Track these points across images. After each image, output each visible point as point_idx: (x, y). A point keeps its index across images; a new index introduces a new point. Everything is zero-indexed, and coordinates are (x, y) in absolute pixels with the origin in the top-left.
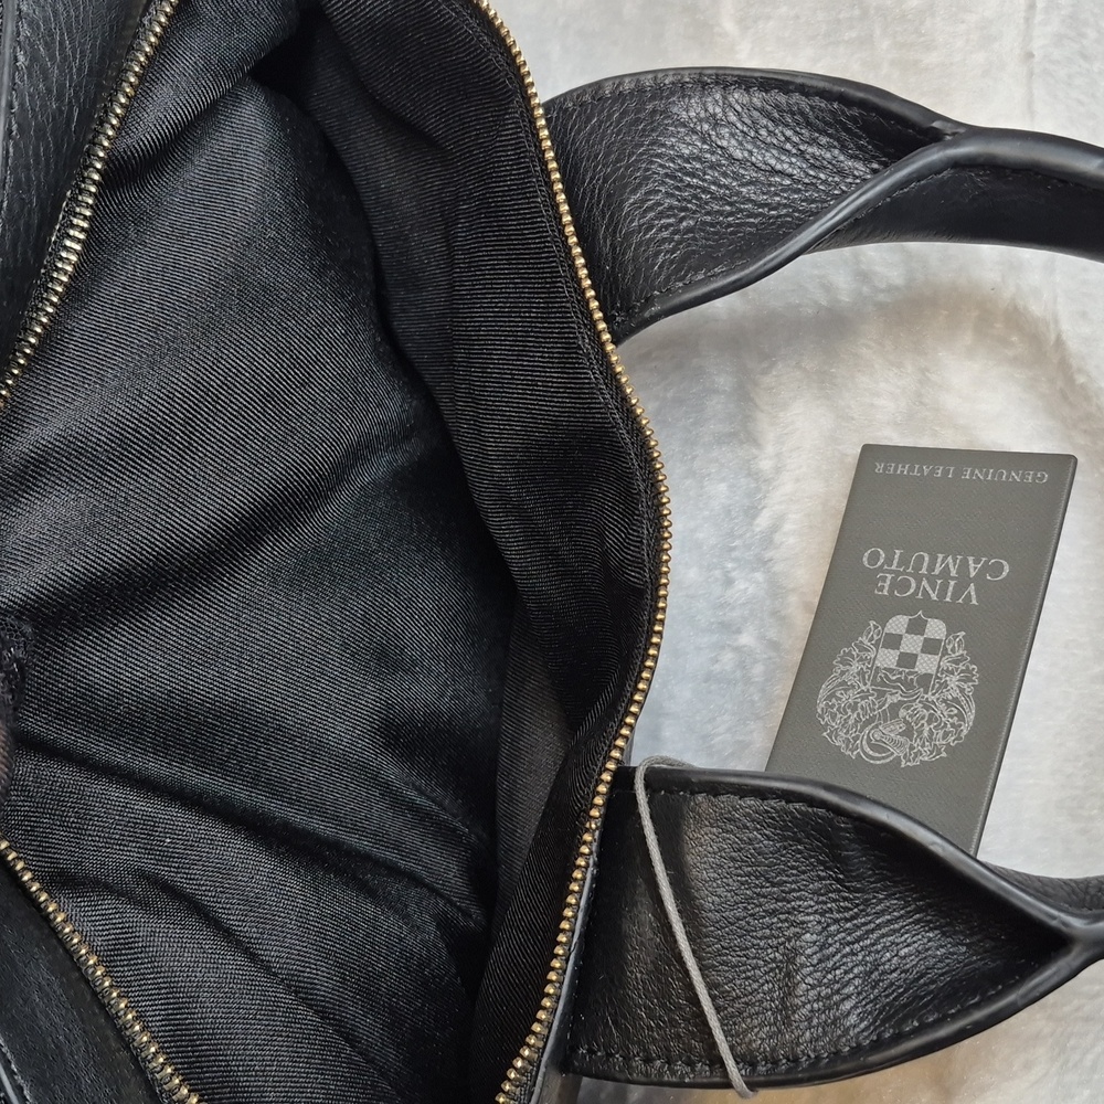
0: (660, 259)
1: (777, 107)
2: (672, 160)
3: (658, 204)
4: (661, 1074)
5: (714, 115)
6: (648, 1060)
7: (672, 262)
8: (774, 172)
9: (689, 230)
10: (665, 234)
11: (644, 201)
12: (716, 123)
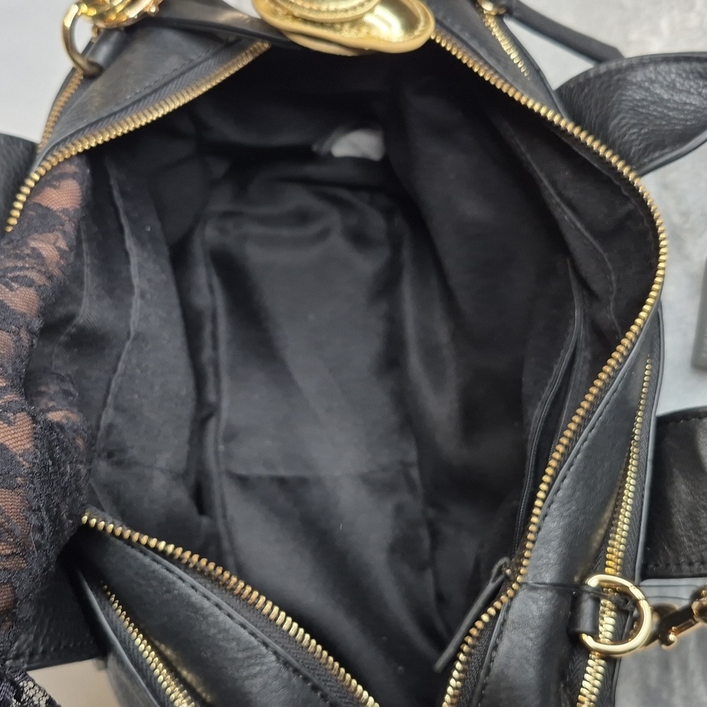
0: (633, 150)
1: (685, 71)
2: (630, 101)
3: (627, 123)
4: (700, 570)
5: (651, 79)
6: (691, 564)
7: (640, 150)
8: (685, 104)
9: (646, 133)
10: (634, 137)
11: (619, 123)
12: (652, 82)
